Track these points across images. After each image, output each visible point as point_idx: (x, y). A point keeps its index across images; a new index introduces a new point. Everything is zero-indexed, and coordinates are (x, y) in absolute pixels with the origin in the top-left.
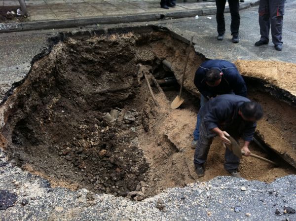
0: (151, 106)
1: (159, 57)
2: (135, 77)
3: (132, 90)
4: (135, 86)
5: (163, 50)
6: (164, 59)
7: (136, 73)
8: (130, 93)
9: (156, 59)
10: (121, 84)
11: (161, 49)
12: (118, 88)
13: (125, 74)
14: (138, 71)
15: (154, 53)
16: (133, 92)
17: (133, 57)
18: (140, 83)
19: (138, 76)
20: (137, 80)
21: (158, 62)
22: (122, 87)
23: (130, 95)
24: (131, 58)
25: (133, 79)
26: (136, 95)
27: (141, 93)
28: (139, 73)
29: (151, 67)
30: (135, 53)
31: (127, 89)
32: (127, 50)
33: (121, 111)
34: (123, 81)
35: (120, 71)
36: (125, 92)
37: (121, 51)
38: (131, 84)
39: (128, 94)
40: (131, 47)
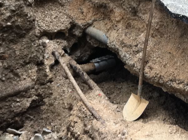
0: (82, 119)
1: (80, 23)
2: (40, 64)
3: (36, 90)
4: (42, 81)
5: (85, 10)
6: (90, 25)
7: (41, 58)
8: (34, 98)
9: (73, 26)
10: (14, 82)
11: (82, 7)
12: (10, 90)
13: (21, 62)
14: (43, 52)
15: (69, 17)
16: (39, 95)
17: (32, 28)
18: (50, 76)
19: (46, 62)
20: (44, 70)
21: (77, 33)
22: (17, 88)
23: (33, 101)
24: (29, 30)
25: (36, 68)
26: (46, 100)
27: (55, 95)
28: (46, 56)
29: (65, 43)
30: (34, 20)
31: (27, 90)
32: (19, 15)
33: (19, 135)
34: (17, 75)
35: (10, 56)
36: (23, 96)
37: (10, 18)
38: (33, 80)
39: (30, 100)
40: (26, 10)
